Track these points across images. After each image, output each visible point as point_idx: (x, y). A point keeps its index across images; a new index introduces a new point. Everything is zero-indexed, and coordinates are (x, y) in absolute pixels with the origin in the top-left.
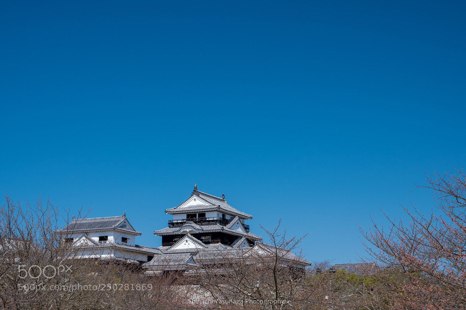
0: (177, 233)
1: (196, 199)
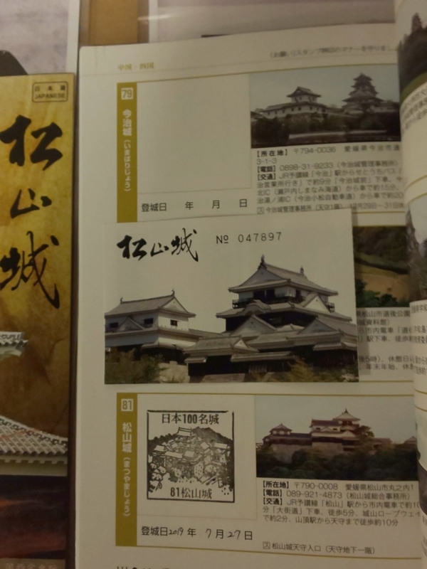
0: (241, 314)
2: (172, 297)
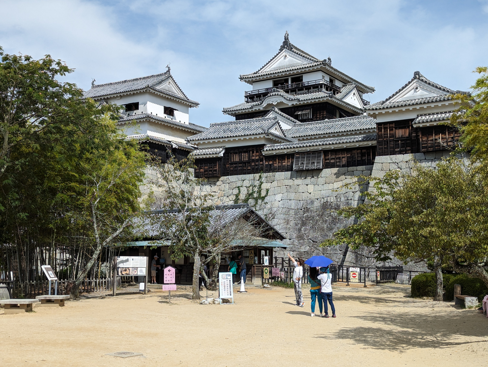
2: (168, 75)
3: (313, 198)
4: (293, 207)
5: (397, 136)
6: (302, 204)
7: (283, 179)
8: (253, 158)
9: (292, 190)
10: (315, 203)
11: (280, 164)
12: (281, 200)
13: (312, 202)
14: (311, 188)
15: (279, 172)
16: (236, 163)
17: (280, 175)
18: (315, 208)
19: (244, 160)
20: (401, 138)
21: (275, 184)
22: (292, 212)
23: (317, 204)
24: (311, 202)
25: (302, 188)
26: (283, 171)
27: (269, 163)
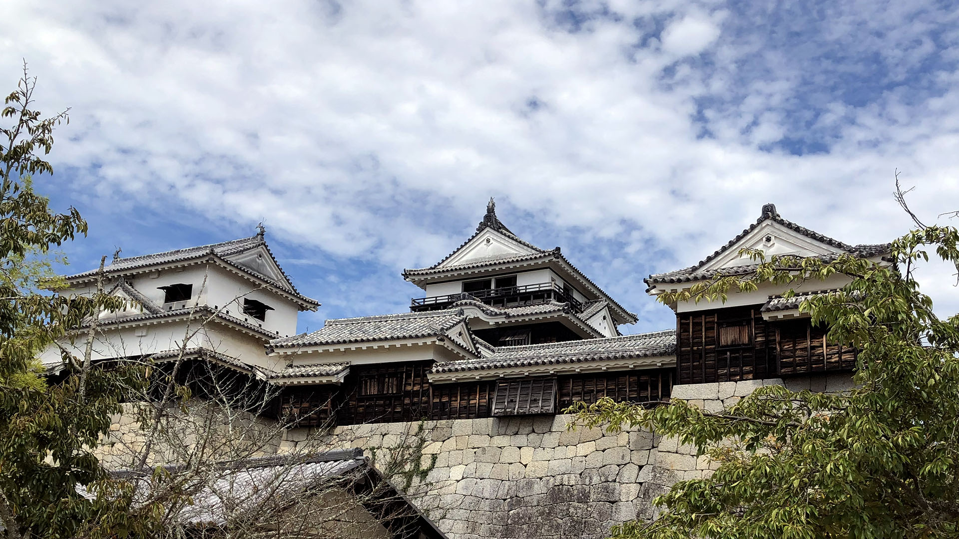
1: (491, 239)
3: (532, 475)
4: (487, 495)
5: (723, 342)
6: (507, 487)
7: (470, 433)
8: (409, 388)
9: (487, 457)
10: (536, 486)
11: (464, 403)
12: (463, 478)
13: (530, 485)
14: (527, 454)
15: (460, 418)
16: (371, 398)
17: (462, 425)
18: (535, 498)
19: (388, 393)
20: (732, 345)
21: (451, 443)
22: (485, 506)
23: (539, 488)
24: (527, 483)
25: (509, 454)
26: (469, 418)
27: (440, 400)
